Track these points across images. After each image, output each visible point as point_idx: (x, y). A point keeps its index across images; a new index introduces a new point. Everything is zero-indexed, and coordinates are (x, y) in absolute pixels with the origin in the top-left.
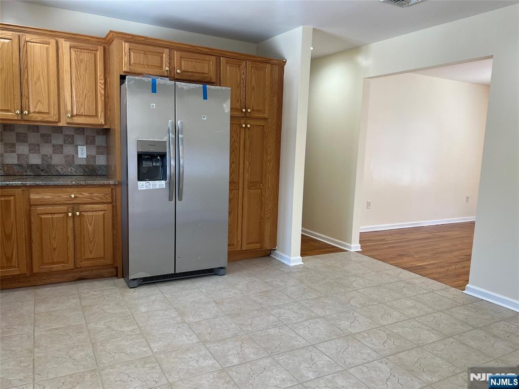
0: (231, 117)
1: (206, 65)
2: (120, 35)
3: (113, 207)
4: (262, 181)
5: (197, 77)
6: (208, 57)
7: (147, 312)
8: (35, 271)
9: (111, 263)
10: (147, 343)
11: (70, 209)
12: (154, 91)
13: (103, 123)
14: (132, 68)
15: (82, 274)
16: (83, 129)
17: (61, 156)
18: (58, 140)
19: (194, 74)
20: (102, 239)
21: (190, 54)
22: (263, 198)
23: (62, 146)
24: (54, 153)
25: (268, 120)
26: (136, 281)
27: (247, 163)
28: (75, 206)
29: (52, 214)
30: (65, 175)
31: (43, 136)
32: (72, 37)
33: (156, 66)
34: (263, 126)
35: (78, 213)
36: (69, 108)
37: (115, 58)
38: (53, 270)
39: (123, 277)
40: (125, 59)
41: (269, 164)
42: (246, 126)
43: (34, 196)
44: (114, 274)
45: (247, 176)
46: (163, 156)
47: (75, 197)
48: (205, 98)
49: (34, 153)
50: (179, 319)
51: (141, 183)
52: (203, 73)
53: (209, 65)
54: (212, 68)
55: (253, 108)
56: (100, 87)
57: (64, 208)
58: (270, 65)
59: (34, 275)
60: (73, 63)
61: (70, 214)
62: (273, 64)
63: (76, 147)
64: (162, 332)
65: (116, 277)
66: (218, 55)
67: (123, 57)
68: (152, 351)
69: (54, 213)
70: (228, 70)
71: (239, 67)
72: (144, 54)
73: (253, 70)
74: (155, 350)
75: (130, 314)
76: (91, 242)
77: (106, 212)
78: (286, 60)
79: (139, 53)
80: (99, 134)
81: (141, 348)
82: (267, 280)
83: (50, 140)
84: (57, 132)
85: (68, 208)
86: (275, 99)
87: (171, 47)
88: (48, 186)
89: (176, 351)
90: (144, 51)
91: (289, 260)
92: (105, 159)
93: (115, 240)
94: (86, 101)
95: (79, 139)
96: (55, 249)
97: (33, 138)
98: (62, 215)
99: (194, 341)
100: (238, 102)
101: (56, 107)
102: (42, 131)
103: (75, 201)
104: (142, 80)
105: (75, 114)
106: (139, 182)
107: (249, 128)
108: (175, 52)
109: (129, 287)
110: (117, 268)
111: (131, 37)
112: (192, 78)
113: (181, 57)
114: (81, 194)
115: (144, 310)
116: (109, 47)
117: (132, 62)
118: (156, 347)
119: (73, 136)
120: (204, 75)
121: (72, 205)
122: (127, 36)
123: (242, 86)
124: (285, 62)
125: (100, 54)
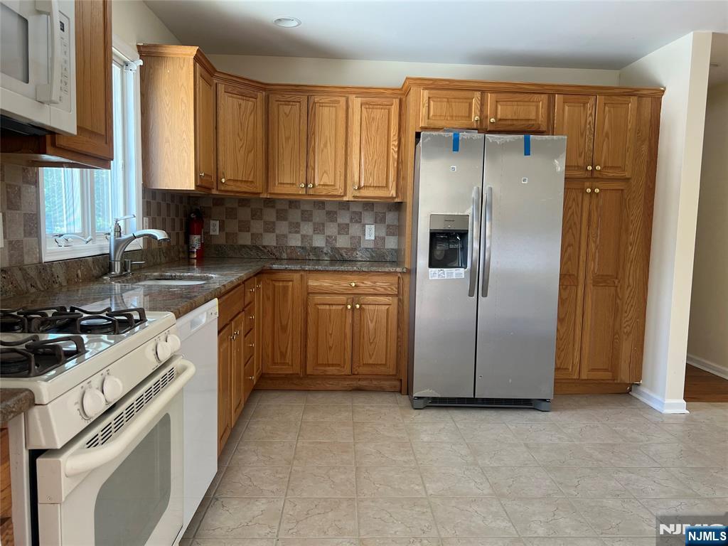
0: (565, 178)
1: (533, 109)
2: (418, 82)
3: (399, 300)
4: (617, 274)
5: (519, 125)
6: (536, 97)
7: (429, 442)
8: (308, 372)
9: (394, 373)
10: (423, 481)
11: (349, 300)
12: (456, 148)
13: (394, 196)
14: (432, 121)
15: (360, 383)
16: (373, 204)
17: (347, 237)
18: (344, 218)
19: (515, 122)
20: (385, 341)
21: (511, 95)
22: (618, 301)
23: (347, 225)
24: (339, 234)
25: (632, 181)
26: (422, 401)
27: (592, 246)
28: (355, 296)
29: (329, 305)
30: (350, 261)
31: (328, 213)
32: (364, 92)
33: (462, 116)
34: (622, 190)
35: (358, 306)
36: (356, 179)
37: (411, 111)
38: (328, 373)
39: (408, 394)
40: (423, 111)
41: (630, 248)
42: (593, 191)
43: (313, 283)
44: (398, 389)
45: (591, 265)
46: (464, 234)
47: (355, 286)
48: (527, 153)
49: (318, 233)
50: (470, 459)
51: (432, 271)
52: (529, 120)
53: (537, 107)
54: (542, 111)
55: (605, 163)
56: (394, 149)
57: (343, 298)
58: (636, 98)
59: (307, 376)
60: (364, 123)
61: (349, 307)
62: (640, 97)
63: (364, 226)
64: (443, 471)
65: (399, 394)
66: (550, 92)
67: (422, 109)
68: (426, 492)
69: (332, 304)
70: (565, 111)
71: (584, 106)
72: (448, 102)
73: (607, 108)
74: (430, 492)
75: (408, 441)
76: (371, 343)
77: (391, 307)
78: (665, 88)
79: (440, 101)
80: (390, 210)
81: (412, 486)
82: (618, 428)
83: (336, 218)
84: (344, 209)
85: (347, 299)
86: (645, 148)
87: (483, 89)
88: (327, 271)
89: (458, 499)
90: (448, 99)
91: (662, 404)
92: (396, 241)
93: (399, 344)
94: (376, 169)
95: (367, 217)
96: (330, 348)
97: (319, 216)
98: (340, 307)
99: (486, 492)
100: (580, 156)
101: (343, 178)
102: (328, 208)
103: (356, 291)
104: (441, 135)
105: (362, 185)
106: (431, 269)
107: (597, 194)
108: (489, 95)
109: (413, 406)
110: (401, 380)
111: (431, 82)
112: (512, 128)
113: (497, 102)
114: (363, 283)
115: (426, 439)
116: (406, 100)
117: (431, 114)
118: (432, 488)
119: (361, 213)
120: (530, 123)
121: (352, 296)
122: (426, 82)
123: (588, 133)
124: (663, 91)
125: (395, 110)
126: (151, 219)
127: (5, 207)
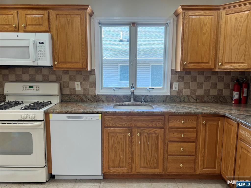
43: (241, 131)
126: (183, 83)
127: (82, 81)
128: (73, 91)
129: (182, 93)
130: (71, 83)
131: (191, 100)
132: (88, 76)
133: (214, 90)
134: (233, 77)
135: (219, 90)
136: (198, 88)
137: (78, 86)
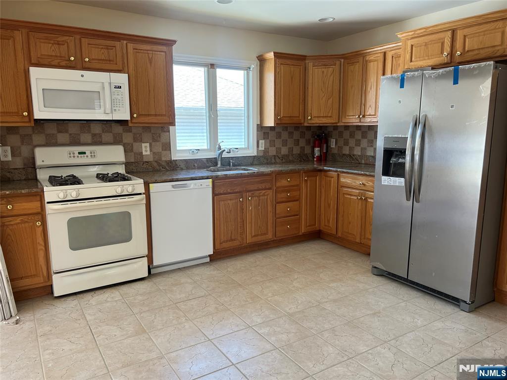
5: (483, 53)
6: (501, 23)
12: (402, 86)
14: (413, 64)
19: (481, 51)
21: (477, 27)
29: (350, 195)
32: (394, 46)
33: (436, 55)
35: (363, 198)
38: (348, 239)
40: (408, 56)
46: (403, 152)
47: (363, 184)
51: (384, 178)
53: (503, 32)
61: (359, 198)
72: (426, 45)
85: (359, 193)
87: (453, 28)
98: (355, 197)
108: (459, 31)
109: (372, 272)
111: (413, 33)
112: (477, 57)
113: (465, 36)
117: (414, 57)
120: (495, 48)
121: (362, 191)
122: (409, 33)
126: (268, 141)
127: (151, 141)
128: (139, 157)
129: (268, 153)
130: (136, 145)
131: (278, 160)
132: (160, 134)
133: (297, 147)
134: (313, 132)
135: (301, 147)
136: (283, 146)
137: (146, 149)
